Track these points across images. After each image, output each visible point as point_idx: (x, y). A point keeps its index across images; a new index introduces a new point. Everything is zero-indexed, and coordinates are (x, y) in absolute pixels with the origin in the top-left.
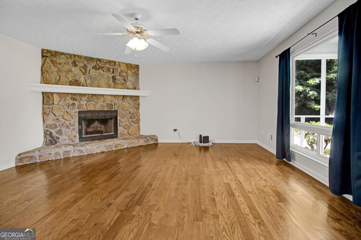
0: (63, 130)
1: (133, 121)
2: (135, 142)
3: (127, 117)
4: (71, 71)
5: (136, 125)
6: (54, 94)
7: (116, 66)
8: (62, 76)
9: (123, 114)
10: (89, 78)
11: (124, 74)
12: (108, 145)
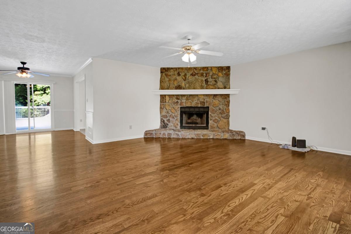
0: (171, 119)
1: (223, 117)
2: (220, 134)
3: (217, 113)
4: (176, 80)
5: (225, 121)
6: (167, 96)
7: (209, 71)
8: (171, 84)
9: (213, 110)
10: (188, 83)
11: (215, 76)
12: (197, 133)
